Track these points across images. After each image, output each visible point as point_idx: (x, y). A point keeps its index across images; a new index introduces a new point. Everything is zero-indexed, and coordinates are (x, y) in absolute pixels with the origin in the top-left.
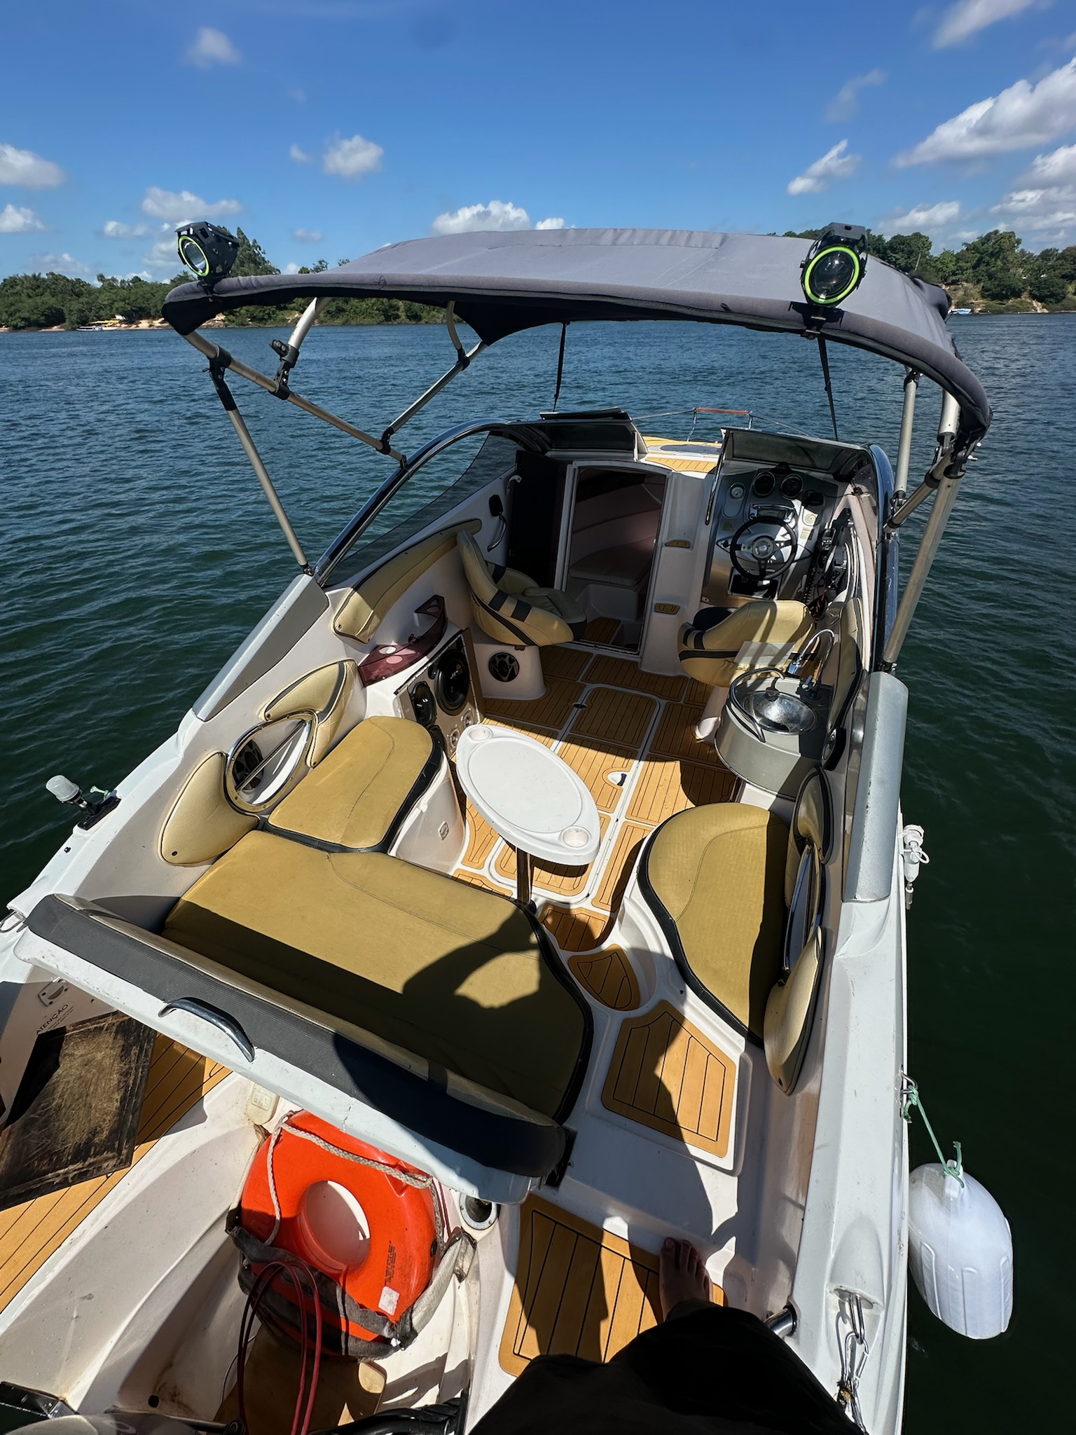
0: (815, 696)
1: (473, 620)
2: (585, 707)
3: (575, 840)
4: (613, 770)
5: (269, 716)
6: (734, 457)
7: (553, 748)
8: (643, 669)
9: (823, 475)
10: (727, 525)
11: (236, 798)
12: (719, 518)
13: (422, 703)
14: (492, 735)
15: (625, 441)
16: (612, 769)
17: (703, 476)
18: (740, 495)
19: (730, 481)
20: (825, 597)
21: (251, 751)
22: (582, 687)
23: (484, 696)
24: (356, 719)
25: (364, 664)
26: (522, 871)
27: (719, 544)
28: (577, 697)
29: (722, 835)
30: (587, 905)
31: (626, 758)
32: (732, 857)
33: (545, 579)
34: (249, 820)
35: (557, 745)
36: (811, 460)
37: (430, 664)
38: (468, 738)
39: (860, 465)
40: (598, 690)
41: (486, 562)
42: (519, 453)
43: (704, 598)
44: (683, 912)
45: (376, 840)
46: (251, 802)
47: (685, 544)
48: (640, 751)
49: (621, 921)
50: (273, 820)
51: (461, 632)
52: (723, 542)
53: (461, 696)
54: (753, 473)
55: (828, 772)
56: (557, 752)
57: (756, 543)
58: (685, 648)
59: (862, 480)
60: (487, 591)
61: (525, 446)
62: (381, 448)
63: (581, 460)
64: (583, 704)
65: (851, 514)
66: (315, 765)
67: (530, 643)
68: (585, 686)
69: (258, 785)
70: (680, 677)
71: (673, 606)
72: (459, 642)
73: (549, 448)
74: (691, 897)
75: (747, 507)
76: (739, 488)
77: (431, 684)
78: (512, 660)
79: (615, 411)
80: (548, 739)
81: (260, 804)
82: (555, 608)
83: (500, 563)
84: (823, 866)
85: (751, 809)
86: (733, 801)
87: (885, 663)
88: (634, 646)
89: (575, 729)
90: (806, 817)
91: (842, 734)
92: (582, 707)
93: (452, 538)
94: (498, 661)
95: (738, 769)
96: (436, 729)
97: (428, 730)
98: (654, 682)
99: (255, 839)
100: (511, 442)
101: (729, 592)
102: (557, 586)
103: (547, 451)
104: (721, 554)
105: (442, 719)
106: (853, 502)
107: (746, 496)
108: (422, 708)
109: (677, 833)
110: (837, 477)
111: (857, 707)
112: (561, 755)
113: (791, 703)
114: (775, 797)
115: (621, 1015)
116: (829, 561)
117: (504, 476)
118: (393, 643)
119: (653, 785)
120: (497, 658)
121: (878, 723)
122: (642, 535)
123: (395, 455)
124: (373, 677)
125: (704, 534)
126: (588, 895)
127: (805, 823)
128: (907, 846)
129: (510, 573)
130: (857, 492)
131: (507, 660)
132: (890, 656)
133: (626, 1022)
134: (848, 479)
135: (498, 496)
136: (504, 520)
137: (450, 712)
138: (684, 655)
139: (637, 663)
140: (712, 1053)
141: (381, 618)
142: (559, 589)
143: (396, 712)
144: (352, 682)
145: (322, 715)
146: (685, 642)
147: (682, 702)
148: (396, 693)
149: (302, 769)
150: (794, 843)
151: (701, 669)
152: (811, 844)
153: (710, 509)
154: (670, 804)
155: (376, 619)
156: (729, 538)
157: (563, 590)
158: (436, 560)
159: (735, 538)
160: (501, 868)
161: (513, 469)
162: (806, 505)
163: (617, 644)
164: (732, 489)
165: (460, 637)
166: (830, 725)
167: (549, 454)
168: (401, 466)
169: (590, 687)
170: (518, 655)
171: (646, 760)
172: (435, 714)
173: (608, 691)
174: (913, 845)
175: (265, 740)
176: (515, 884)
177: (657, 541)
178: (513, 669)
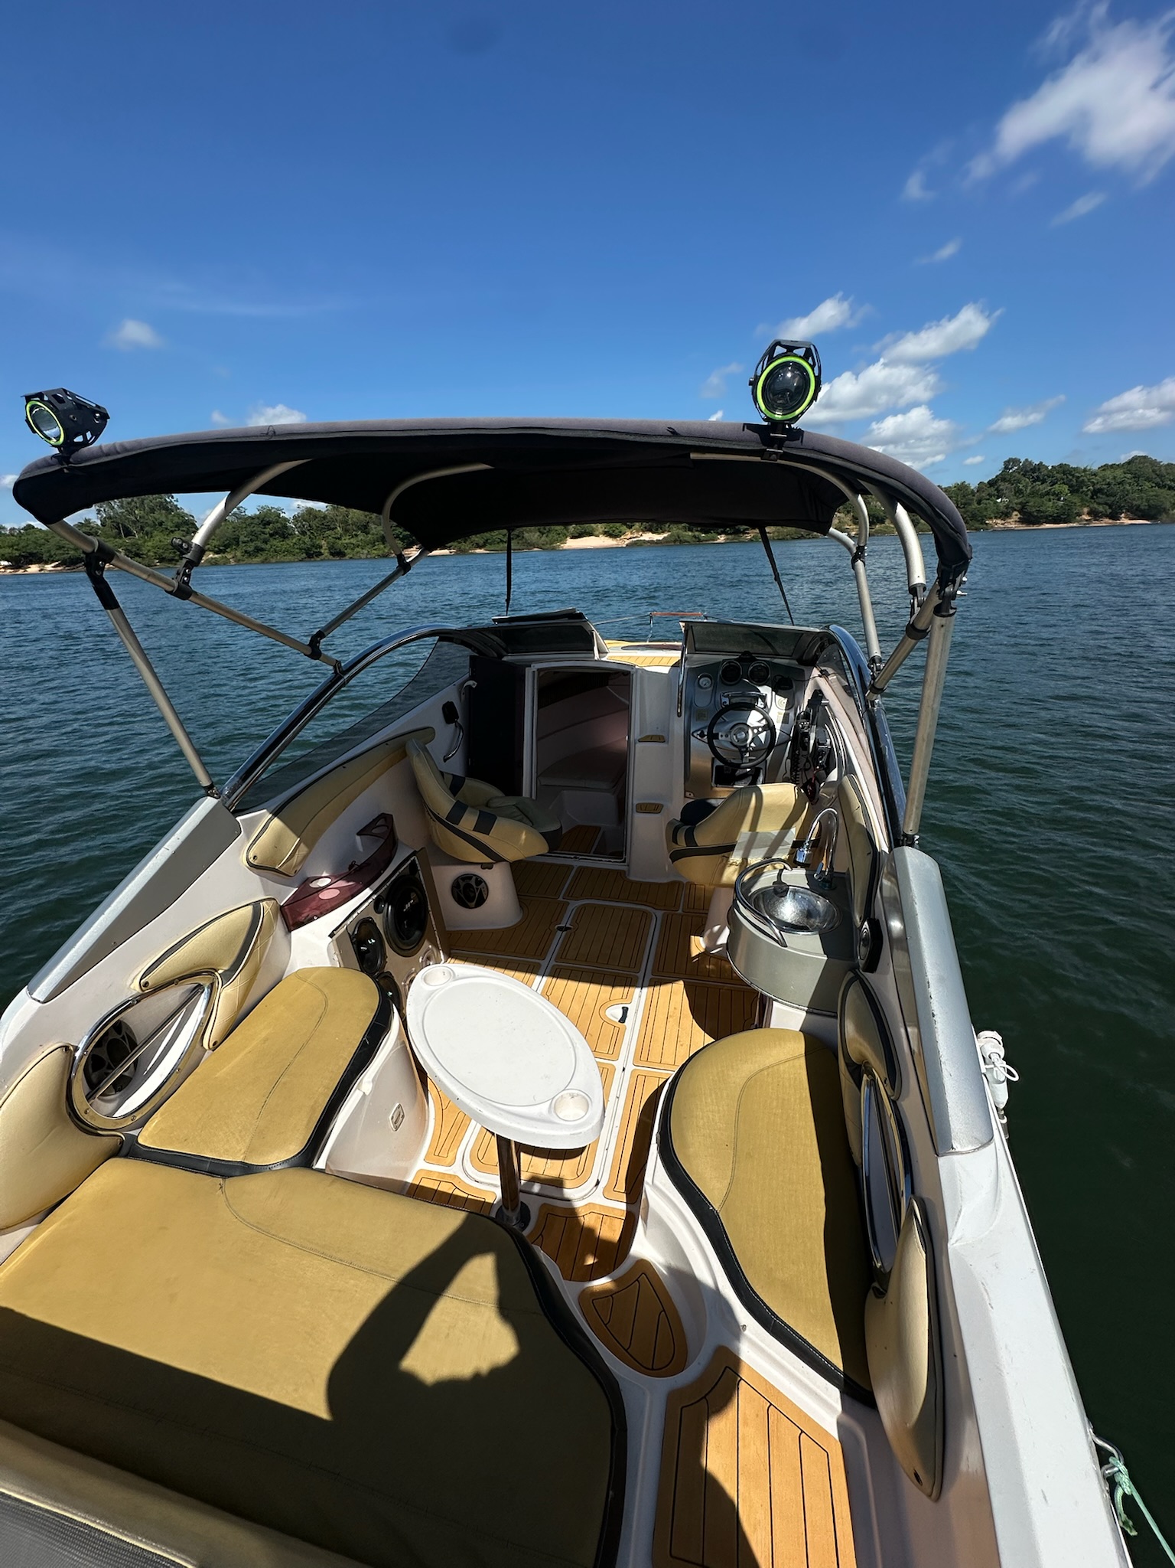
0: (830, 887)
1: (430, 839)
2: (570, 928)
3: (571, 1110)
4: (612, 1003)
5: (146, 984)
6: (697, 651)
7: (534, 987)
8: (632, 878)
9: (787, 661)
10: (700, 715)
11: (86, 1113)
12: (692, 711)
13: (367, 944)
14: (454, 977)
15: (585, 642)
16: (610, 1002)
17: (666, 670)
18: (708, 685)
19: (695, 673)
20: (816, 779)
21: (119, 1037)
22: (565, 905)
23: (447, 929)
24: (276, 976)
25: (290, 903)
26: (505, 1162)
27: (695, 734)
28: (559, 919)
29: (757, 1073)
30: (598, 1198)
31: (625, 986)
32: (775, 1104)
33: (511, 785)
34: (106, 1143)
35: (540, 981)
36: (773, 648)
37: (375, 897)
38: (423, 984)
39: (822, 648)
40: (584, 906)
41: (442, 773)
42: (472, 658)
43: (688, 794)
44: (727, 1195)
45: (295, 1147)
46: (111, 1115)
47: (660, 739)
48: (641, 975)
49: (645, 1221)
50: (146, 1138)
51: (414, 853)
52: (699, 733)
53: (417, 933)
54: (718, 664)
55: (868, 975)
56: (539, 992)
57: (733, 732)
58: (676, 847)
59: (827, 661)
60: (443, 803)
61: (479, 652)
62: (309, 653)
63: (539, 663)
64: (568, 926)
65: (823, 694)
66: (216, 1045)
67: (498, 859)
68: (569, 903)
69: (125, 1086)
70: (673, 883)
71: (655, 804)
72: (413, 865)
73: (505, 653)
74: (733, 1170)
75: (718, 698)
76: (706, 678)
77: (378, 920)
78: (480, 881)
79: (570, 612)
80: (528, 975)
81: (125, 1116)
82: (525, 817)
83: (459, 772)
84: (894, 1104)
85: (783, 1034)
86: (760, 1026)
87: (906, 835)
88: (619, 854)
89: (561, 957)
90: (856, 1036)
91: (875, 925)
92: (567, 929)
93: (399, 750)
94: (462, 884)
95: (761, 984)
96: (386, 977)
97: (374, 979)
98: (647, 893)
99: (115, 1174)
100: (462, 647)
101: (713, 784)
102: (526, 792)
103: (503, 656)
104: (698, 745)
105: (393, 962)
106: (823, 683)
107: (715, 686)
108: (367, 951)
109: (701, 1080)
110: (801, 662)
111: (886, 893)
112: (547, 995)
113: (805, 896)
114: (804, 1014)
115: (663, 1385)
116: (812, 742)
117: (457, 683)
118: (325, 874)
119: (661, 1017)
120: (460, 881)
121: (917, 906)
122: (613, 737)
123: (328, 661)
124: (301, 918)
125: (678, 726)
126: (598, 1183)
127: (858, 1046)
128: (987, 1061)
129: (470, 783)
130: (824, 674)
131: (473, 882)
132: (910, 827)
133: (673, 1397)
134: (812, 663)
135: (452, 703)
136: (461, 727)
137: (406, 953)
138: (676, 856)
139: (624, 871)
140: (805, 1430)
141: (310, 846)
142: (528, 796)
143: (332, 960)
144: (271, 927)
145: (228, 976)
146: (675, 841)
147: (680, 911)
148: (331, 935)
149: (197, 1052)
150: (848, 1074)
151: (695, 869)
152: (870, 1073)
153: (680, 702)
154: (685, 1039)
155: (303, 849)
156: (705, 728)
157: (534, 797)
158: (383, 773)
159: (711, 727)
160: (478, 1160)
161: (467, 675)
162: (777, 689)
163: (601, 852)
164: (700, 679)
165: (414, 860)
166: (858, 918)
167: (505, 659)
168: (336, 672)
169: (574, 905)
170: (486, 875)
171: (649, 986)
172: (384, 957)
173: (595, 906)
174: (994, 1057)
175: (138, 1020)
176: (497, 1180)
177: (629, 738)
178: (481, 893)
